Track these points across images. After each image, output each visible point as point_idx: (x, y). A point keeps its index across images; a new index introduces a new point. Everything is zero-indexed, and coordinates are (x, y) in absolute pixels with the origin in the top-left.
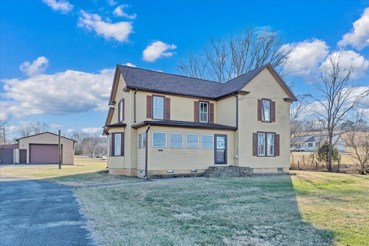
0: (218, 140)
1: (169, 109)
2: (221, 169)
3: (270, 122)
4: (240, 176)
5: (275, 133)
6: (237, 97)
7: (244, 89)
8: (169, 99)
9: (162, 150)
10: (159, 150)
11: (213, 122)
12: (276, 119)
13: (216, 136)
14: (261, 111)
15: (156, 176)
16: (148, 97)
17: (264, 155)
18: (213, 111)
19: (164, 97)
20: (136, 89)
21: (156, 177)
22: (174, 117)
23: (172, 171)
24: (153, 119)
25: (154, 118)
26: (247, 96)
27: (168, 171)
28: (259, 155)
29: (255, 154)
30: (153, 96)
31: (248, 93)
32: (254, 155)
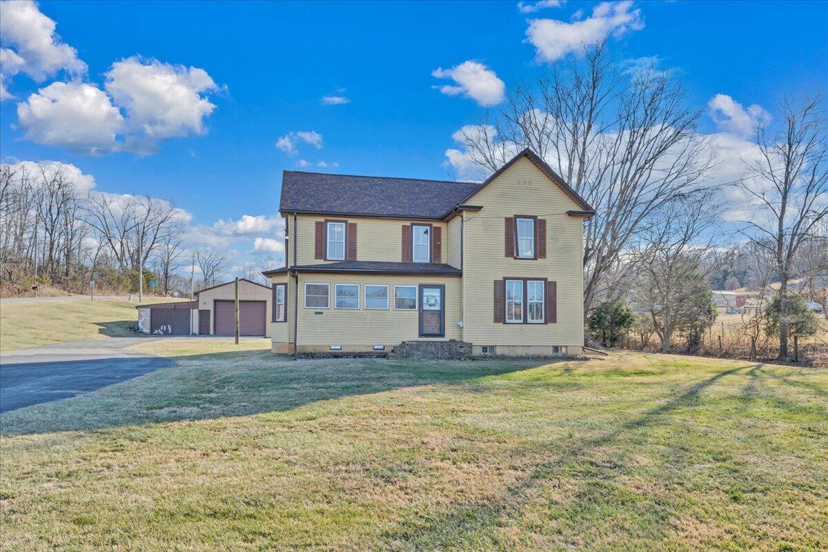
0: (424, 294)
1: (355, 243)
2: (411, 345)
3: (535, 258)
4: (452, 358)
5: (545, 280)
6: (462, 216)
7: (472, 202)
8: (355, 225)
9: (321, 313)
10: (316, 313)
11: (440, 262)
12: (547, 253)
13: (422, 287)
14: (512, 239)
15: (304, 354)
16: (317, 223)
17: (522, 321)
18: (440, 241)
19: (346, 222)
20: (295, 214)
21: (303, 356)
22: (362, 256)
23: (339, 348)
24: (326, 260)
25: (328, 258)
26: (481, 214)
27: (332, 347)
28: (507, 321)
29: (500, 317)
30: (327, 221)
31: (482, 207)
32: (497, 320)
